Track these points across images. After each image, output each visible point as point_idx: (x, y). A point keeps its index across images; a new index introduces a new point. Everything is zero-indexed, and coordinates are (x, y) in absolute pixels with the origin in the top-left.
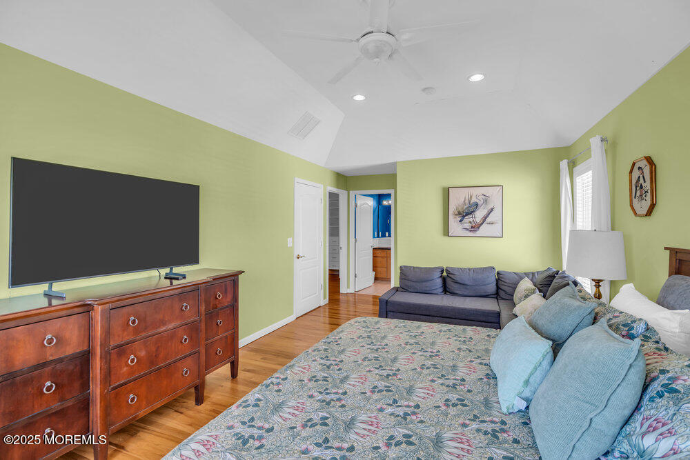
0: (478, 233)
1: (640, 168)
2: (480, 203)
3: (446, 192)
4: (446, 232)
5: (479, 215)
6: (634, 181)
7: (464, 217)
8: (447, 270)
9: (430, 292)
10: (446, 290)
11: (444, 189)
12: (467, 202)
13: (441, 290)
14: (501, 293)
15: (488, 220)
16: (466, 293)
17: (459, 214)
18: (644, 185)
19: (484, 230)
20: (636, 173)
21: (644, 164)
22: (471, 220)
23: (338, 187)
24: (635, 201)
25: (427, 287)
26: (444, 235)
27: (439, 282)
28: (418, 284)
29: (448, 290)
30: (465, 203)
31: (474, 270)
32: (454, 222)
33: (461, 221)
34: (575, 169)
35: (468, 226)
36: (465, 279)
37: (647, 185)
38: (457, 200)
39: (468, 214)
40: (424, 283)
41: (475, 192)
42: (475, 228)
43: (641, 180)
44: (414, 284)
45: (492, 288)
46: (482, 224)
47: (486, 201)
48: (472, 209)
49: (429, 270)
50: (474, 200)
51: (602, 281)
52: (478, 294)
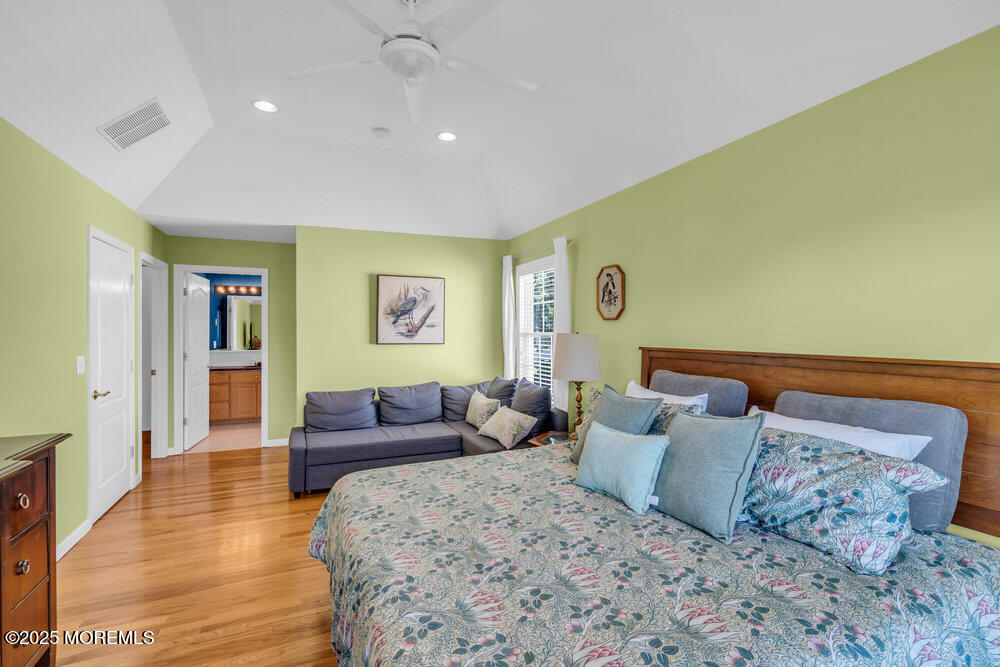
0: (416, 339)
1: (608, 275)
2: (419, 299)
3: (375, 281)
4: (375, 338)
5: (418, 314)
6: (602, 286)
7: (398, 317)
8: (380, 392)
9: (360, 426)
10: (381, 420)
11: (371, 276)
12: (403, 296)
13: (374, 421)
14: (449, 414)
15: (428, 322)
16: (409, 421)
17: (393, 312)
18: (613, 290)
19: (424, 334)
20: (604, 279)
21: (613, 271)
22: (408, 321)
23: (153, 254)
24: (603, 306)
25: (356, 420)
26: (371, 342)
27: (372, 410)
28: (341, 417)
29: (383, 420)
30: (400, 299)
31: (416, 388)
32: (385, 323)
33: (394, 323)
34: (519, 268)
35: (404, 329)
36: (407, 401)
37: (618, 291)
38: (389, 294)
39: (404, 313)
40: (351, 415)
41: (413, 284)
42: (412, 332)
43: (610, 286)
44: (335, 417)
45: (437, 409)
46: (421, 326)
47: (425, 297)
48: (409, 306)
49: (356, 395)
50: (411, 294)
51: (581, 383)
52: (424, 419)
